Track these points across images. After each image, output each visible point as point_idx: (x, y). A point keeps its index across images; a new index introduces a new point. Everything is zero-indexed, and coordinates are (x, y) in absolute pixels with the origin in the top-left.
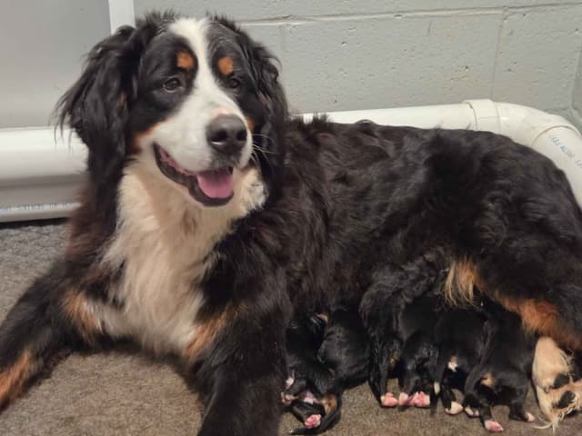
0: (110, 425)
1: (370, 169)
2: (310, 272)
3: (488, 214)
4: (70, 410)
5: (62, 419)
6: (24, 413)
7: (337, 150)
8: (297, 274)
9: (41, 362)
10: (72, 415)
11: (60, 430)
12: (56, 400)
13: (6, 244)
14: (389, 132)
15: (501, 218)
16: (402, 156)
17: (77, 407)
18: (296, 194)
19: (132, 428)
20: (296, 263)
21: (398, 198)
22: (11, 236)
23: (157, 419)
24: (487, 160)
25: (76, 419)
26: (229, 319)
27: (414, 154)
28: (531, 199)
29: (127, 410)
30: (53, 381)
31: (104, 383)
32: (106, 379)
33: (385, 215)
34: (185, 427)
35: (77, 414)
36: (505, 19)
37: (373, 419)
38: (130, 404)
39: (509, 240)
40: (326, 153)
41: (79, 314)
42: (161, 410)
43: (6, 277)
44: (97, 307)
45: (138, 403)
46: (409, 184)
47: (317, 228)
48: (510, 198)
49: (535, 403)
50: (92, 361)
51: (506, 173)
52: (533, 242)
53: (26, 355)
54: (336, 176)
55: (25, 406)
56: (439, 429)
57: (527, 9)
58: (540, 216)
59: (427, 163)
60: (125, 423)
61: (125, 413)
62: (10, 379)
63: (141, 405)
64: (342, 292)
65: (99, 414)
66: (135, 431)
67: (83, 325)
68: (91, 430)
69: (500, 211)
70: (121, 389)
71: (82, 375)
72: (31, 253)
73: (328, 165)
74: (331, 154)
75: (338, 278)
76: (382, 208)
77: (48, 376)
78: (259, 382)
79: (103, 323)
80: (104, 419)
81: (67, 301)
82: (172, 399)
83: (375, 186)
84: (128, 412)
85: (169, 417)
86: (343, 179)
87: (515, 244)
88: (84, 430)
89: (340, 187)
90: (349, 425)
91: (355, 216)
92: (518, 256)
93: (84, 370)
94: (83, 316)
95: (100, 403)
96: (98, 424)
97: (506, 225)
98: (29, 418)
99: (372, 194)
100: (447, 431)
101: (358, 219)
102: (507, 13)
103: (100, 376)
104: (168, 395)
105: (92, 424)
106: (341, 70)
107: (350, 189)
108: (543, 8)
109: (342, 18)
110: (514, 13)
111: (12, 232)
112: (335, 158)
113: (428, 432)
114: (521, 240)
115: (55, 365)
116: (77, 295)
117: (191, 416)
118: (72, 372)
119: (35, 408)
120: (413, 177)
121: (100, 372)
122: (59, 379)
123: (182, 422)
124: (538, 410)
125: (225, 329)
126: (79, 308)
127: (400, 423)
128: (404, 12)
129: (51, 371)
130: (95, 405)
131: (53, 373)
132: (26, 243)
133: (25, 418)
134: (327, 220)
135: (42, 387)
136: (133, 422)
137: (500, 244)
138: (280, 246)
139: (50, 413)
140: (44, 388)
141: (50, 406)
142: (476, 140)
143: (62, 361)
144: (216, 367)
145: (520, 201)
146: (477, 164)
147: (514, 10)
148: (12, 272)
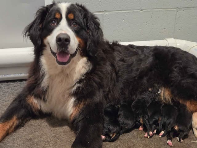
0: (44, 141)
1: (133, 58)
2: (111, 92)
3: (174, 72)
4: (31, 136)
5: (28, 139)
6: (15, 138)
7: (121, 51)
8: (107, 92)
9: (20, 121)
10: (31, 138)
11: (27, 143)
12: (26, 134)
13: (9, 87)
14: (139, 47)
15: (178, 73)
16: (144, 54)
17: (33, 136)
18: (105, 64)
19: (52, 142)
20: (106, 88)
21: (143, 67)
22: (11, 85)
23: (61, 139)
24: (173, 55)
25: (32, 140)
26: (84, 105)
27: (148, 53)
28: (189, 67)
29: (50, 136)
30: (25, 128)
31: (42, 128)
32: (43, 127)
33: (139, 72)
34: (70, 142)
35: (33, 138)
36: (178, 12)
37: (136, 140)
38: (51, 135)
39: (181, 80)
40: (117, 52)
41: (32, 103)
42: (62, 136)
43: (9, 97)
44: (38, 101)
45: (54, 134)
46: (146, 62)
47: (113, 76)
48: (182, 66)
49: (193, 134)
50: (38, 122)
51: (180, 59)
52: (190, 81)
53: (15, 118)
54: (120, 59)
55: (15, 135)
56: (159, 143)
57: (185, 9)
58: (192, 72)
59: (153, 55)
60: (50, 141)
61: (50, 138)
62: (9, 125)
63: (55, 135)
64: (124, 98)
65: (41, 138)
66: (53, 143)
67: (34, 107)
68: (38, 143)
69: (178, 71)
70: (48, 130)
71: (35, 126)
72: (18, 89)
73: (117, 56)
74: (118, 53)
75: (123, 93)
76: (137, 70)
77: (23, 126)
78: (95, 125)
79: (40, 106)
80: (42, 139)
81: (28, 99)
82: (66, 133)
83: (135, 63)
84: (51, 137)
85: (65, 139)
86: (122, 60)
87: (183, 81)
88: (35, 142)
89: (121, 63)
90: (128, 141)
91: (128, 72)
92: (184, 85)
93: (35, 124)
94: (33, 104)
95: (41, 134)
96: (40, 141)
97: (180, 75)
98: (16, 139)
99: (133, 65)
100: (162, 143)
101: (129, 73)
102: (178, 10)
103: (41, 126)
104: (64, 132)
105: (38, 141)
106: (123, 29)
107: (125, 64)
108: (190, 8)
109: (122, 12)
110: (180, 10)
111: (12, 83)
112: (119, 54)
113: (155, 144)
114: (185, 80)
115: (26, 122)
116: (31, 97)
117: (72, 139)
118: (31, 125)
119: (18, 136)
120: (148, 60)
121: (41, 125)
122: (27, 127)
123: (69, 140)
124: (194, 136)
125: (83, 108)
126: (32, 101)
127: (146, 141)
128: (143, 9)
129: (24, 124)
130: (39, 135)
131: (25, 125)
132: (16, 87)
133: (15, 139)
134: (117, 73)
135: (21, 129)
136: (52, 140)
137: (178, 82)
138: (100, 81)
139: (24, 137)
140: (22, 130)
141: (23, 135)
142: (169, 49)
143: (28, 122)
144: (80, 121)
145: (185, 68)
146: (170, 56)
147: (180, 9)
148: (11, 95)
